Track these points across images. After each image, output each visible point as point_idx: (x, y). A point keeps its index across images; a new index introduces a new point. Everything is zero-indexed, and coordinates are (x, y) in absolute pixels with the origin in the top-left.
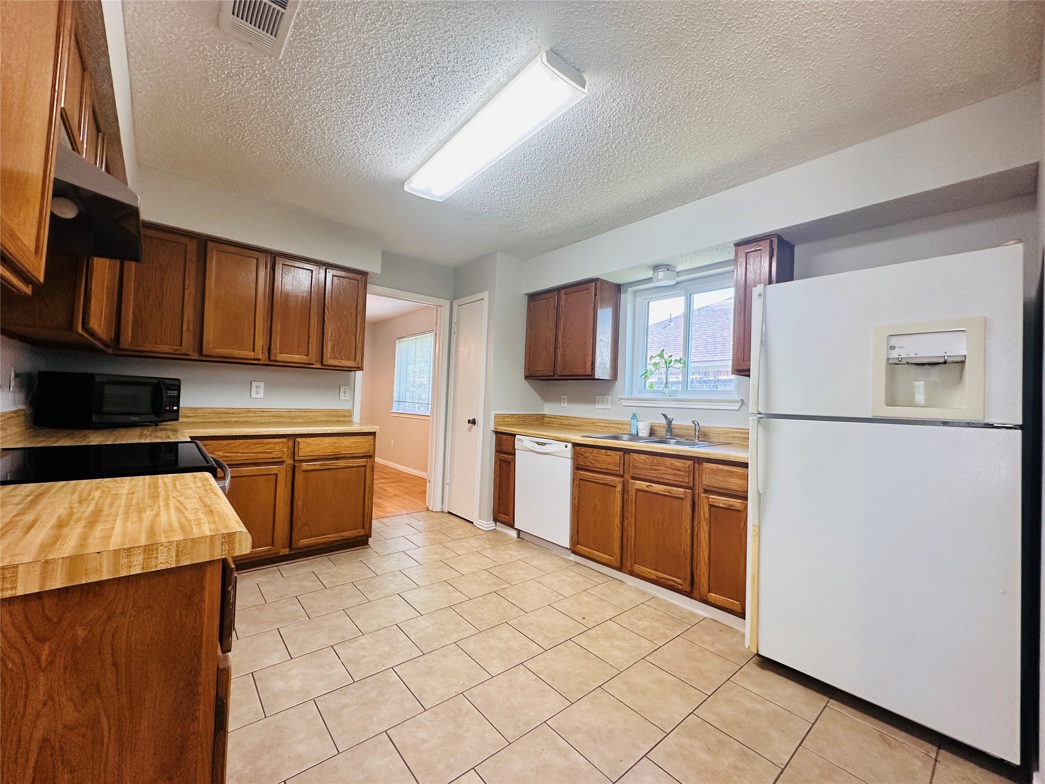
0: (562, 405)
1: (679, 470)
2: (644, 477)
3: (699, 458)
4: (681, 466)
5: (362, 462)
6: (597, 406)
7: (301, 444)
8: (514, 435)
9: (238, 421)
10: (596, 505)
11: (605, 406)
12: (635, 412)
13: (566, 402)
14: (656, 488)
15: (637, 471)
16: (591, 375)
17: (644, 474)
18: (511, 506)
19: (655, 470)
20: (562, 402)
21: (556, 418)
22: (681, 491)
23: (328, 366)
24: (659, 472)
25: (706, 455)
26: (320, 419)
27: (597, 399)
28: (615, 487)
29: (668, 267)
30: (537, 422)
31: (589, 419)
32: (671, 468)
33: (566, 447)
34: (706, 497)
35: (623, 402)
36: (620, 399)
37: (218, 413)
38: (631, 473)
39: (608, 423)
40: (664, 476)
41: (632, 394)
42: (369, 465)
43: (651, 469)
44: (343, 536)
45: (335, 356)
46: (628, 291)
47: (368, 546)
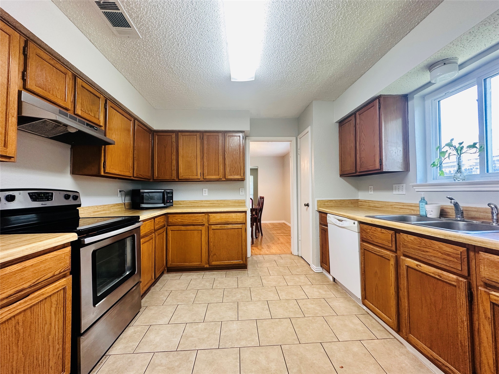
0: (370, 193)
1: (448, 255)
2: (413, 256)
3: (475, 246)
4: (450, 251)
5: (240, 226)
6: (395, 192)
7: (211, 216)
8: (327, 214)
9: (198, 206)
10: (376, 272)
11: (401, 192)
12: (423, 196)
13: (372, 191)
14: (425, 268)
15: (406, 250)
16: (380, 169)
17: (413, 253)
18: (328, 259)
19: (424, 251)
20: (370, 191)
21: (365, 202)
22: (453, 278)
23: (228, 179)
24: (428, 254)
25: (482, 244)
26: (230, 204)
27: (394, 187)
28: (389, 260)
29: (444, 62)
30: (352, 205)
31: (388, 202)
32: (440, 252)
33: (354, 223)
34: (485, 291)
35: (416, 188)
36: (413, 186)
37: (191, 202)
38: (402, 251)
39: (403, 206)
40: (433, 259)
41: (426, 181)
42: (244, 228)
43: (419, 250)
44: (232, 263)
45: (231, 174)
46: (415, 98)
47: (246, 270)
